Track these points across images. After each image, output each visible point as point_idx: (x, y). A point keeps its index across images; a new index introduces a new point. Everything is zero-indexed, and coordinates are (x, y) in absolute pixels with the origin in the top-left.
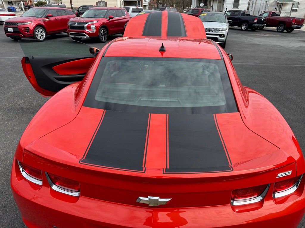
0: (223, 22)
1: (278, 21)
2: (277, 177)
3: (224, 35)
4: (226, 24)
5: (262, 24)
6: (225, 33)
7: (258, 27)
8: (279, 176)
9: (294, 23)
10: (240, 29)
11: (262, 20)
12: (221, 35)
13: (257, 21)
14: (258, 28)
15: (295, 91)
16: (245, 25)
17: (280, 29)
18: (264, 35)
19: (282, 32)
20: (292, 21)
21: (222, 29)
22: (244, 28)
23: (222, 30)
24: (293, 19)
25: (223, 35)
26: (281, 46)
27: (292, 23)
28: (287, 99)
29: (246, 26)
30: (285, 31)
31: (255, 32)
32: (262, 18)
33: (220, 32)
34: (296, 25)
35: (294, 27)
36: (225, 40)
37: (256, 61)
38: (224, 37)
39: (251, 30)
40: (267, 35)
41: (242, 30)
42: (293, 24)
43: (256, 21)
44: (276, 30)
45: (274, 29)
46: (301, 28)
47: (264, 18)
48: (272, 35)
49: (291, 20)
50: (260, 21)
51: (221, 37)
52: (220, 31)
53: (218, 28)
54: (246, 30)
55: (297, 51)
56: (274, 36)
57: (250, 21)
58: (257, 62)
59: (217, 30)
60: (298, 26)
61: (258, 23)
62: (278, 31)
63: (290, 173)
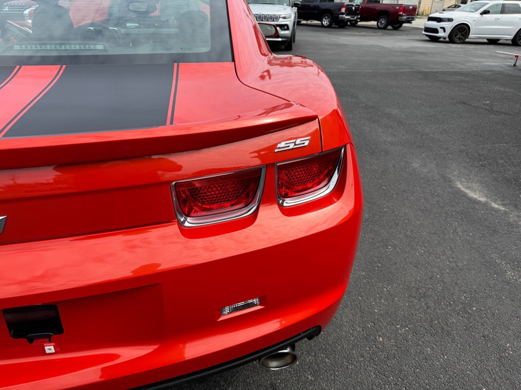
0: (285, 4)
1: (377, 10)
2: (276, 150)
3: (287, 25)
4: (291, 7)
5: (354, 16)
6: (290, 22)
7: (348, 20)
8: (279, 148)
9: (401, 13)
10: (321, 25)
11: (354, 8)
12: (283, 27)
13: (346, 11)
14: (349, 23)
15: (399, 103)
16: (327, 17)
17: (381, 23)
18: (358, 34)
19: (385, 28)
20: (399, 10)
21: (283, 16)
22: (326, 22)
23: (284, 18)
24: (400, 7)
25: (286, 27)
26: (382, 47)
27: (399, 13)
28: (384, 114)
29: (329, 19)
30: (390, 27)
31: (344, 30)
32: (352, 5)
33: (281, 22)
34: (405, 17)
35: (403, 20)
36: (290, 35)
37: (340, 67)
38: (288, 29)
39: (337, 26)
40: (363, 33)
41: (323, 26)
42: (401, 16)
43: (343, 10)
44: (377, 27)
45: (372, 24)
46: (413, 22)
47: (356, 5)
48: (370, 32)
49: (398, 8)
50: (349, 11)
51: (282, 30)
52: (281, 20)
53: (277, 13)
54: (329, 26)
55: (406, 52)
56: (374, 34)
57: (334, 10)
58: (343, 67)
59: (275, 18)
60: (408, 18)
61: (347, 15)
62: (379, 28)
63: (307, 143)
